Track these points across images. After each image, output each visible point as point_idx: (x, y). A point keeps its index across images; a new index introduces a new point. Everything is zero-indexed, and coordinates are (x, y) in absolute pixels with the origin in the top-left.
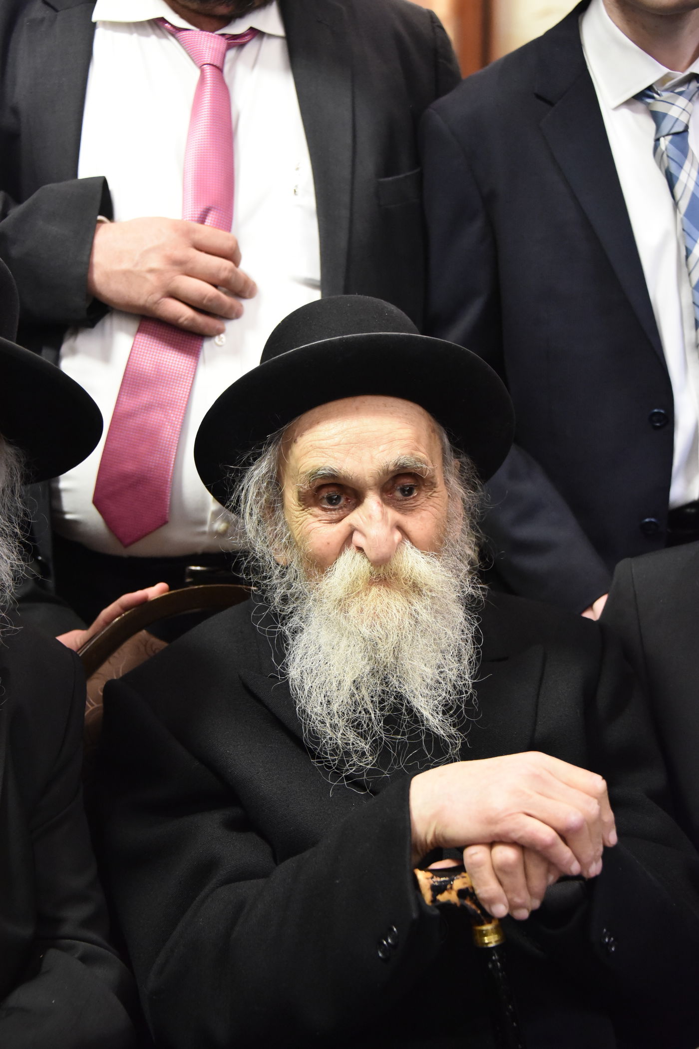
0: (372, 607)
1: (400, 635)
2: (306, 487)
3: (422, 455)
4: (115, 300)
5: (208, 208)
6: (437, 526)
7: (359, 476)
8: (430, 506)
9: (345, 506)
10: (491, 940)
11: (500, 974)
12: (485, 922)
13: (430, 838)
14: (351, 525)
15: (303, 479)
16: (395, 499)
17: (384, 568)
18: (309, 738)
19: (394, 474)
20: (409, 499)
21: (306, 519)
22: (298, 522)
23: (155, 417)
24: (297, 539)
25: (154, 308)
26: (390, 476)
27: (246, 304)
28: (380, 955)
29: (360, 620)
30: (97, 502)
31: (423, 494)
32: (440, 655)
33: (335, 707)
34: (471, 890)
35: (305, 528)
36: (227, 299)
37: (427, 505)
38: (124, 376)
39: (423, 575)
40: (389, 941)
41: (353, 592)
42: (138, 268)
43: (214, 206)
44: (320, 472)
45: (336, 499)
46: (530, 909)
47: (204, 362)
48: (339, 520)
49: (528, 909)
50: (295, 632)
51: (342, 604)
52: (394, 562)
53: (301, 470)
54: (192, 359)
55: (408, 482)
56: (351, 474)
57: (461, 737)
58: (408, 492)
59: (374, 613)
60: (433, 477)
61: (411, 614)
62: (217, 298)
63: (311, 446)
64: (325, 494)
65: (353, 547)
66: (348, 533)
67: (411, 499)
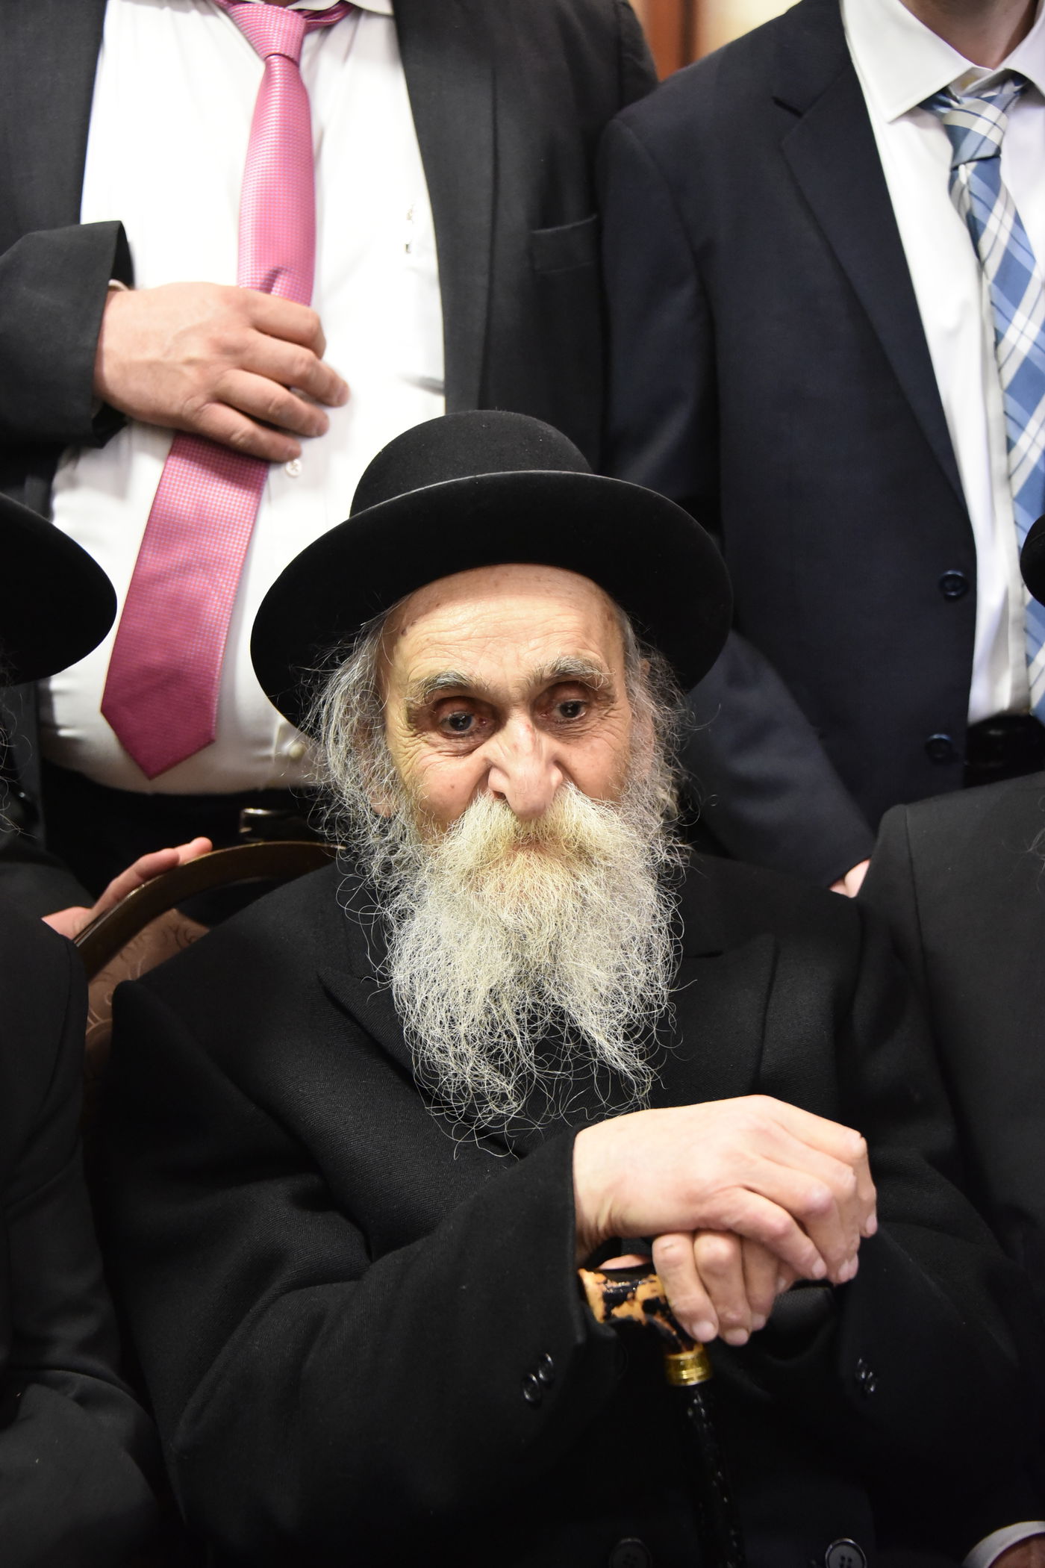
0: (517, 883)
1: (559, 924)
2: (419, 702)
3: (594, 655)
4: (136, 406)
5: (275, 269)
6: (615, 761)
7: (499, 686)
8: (606, 730)
9: (478, 731)
10: (692, 1375)
11: (705, 1426)
12: (683, 1348)
13: (602, 1223)
14: (486, 760)
15: (415, 690)
16: (553, 721)
17: (536, 824)
18: (423, 1074)
19: (551, 684)
20: (574, 721)
21: (419, 749)
22: (407, 753)
23: (195, 584)
24: (406, 779)
25: (194, 418)
26: (545, 686)
27: (333, 415)
28: (527, 1397)
29: (499, 902)
30: (107, 710)
31: (594, 713)
32: (620, 952)
33: (462, 1029)
34: (663, 1302)
35: (417, 763)
36: (304, 407)
37: (601, 730)
38: (149, 521)
39: (594, 834)
40: (541, 1376)
41: (489, 860)
42: (170, 358)
43: (285, 267)
44: (441, 680)
45: (464, 721)
46: (750, 1330)
47: (270, 499)
48: (469, 752)
49: (747, 1330)
50: (402, 915)
51: (472, 878)
52: (551, 815)
53: (413, 677)
54: (252, 496)
55: (572, 696)
56: (487, 683)
57: (651, 1072)
58: (571, 710)
59: (521, 891)
60: (609, 688)
61: (576, 893)
62: (289, 404)
63: (428, 640)
64: (447, 713)
65: (489, 792)
66: (482, 772)
67: (576, 720)
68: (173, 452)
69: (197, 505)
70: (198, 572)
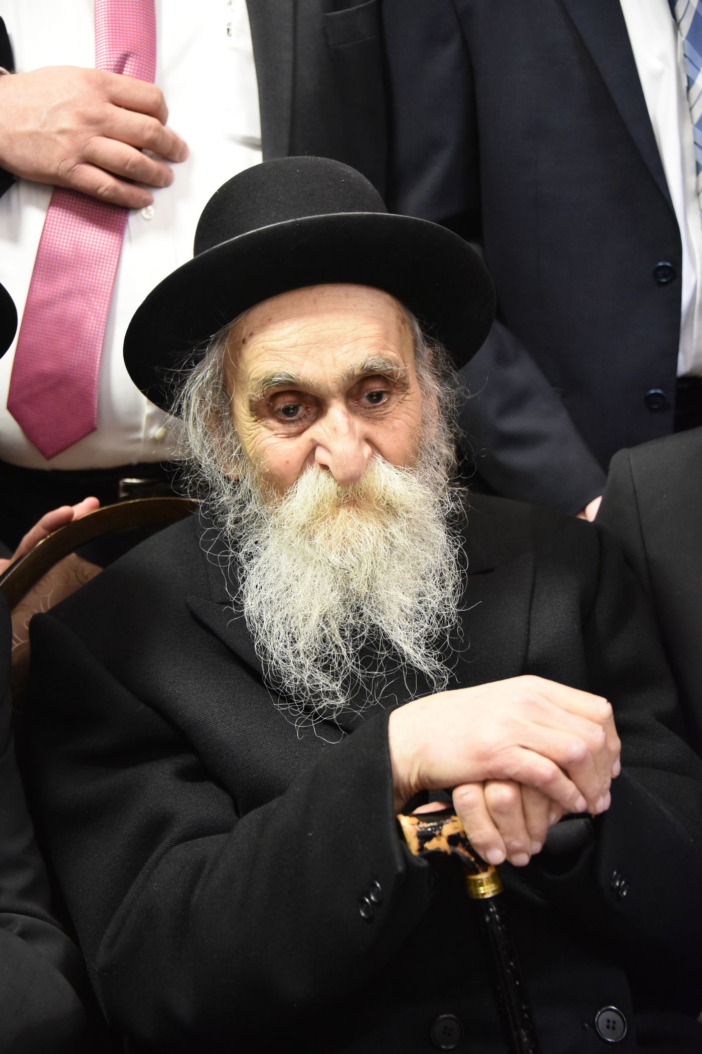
0: (340, 532)
1: (374, 562)
2: (259, 396)
3: (392, 354)
4: (21, 168)
5: (126, 53)
6: (412, 437)
7: (320, 382)
8: (404, 413)
9: (305, 416)
10: (487, 890)
11: (499, 928)
12: (480, 870)
13: (413, 780)
14: (312, 440)
15: (255, 387)
16: (362, 406)
17: (353, 488)
19: (359, 378)
20: (378, 406)
21: (260, 432)
22: (250, 435)
23: (76, 306)
24: (250, 455)
25: (67, 177)
26: (355, 381)
27: (177, 169)
28: (363, 914)
29: (328, 547)
30: (12, 407)
31: (394, 398)
32: (421, 582)
33: (300, 645)
34: (462, 836)
35: (259, 443)
36: (153, 164)
37: (400, 412)
38: (37, 258)
39: (398, 493)
40: (372, 898)
41: (318, 515)
42: (46, 129)
43: (132, 51)
44: (276, 379)
45: (293, 409)
46: (531, 854)
47: (130, 239)
48: (299, 433)
49: (528, 854)
50: (250, 557)
51: (307, 531)
52: (364, 480)
53: (253, 376)
54: (116, 236)
55: (377, 386)
56: (311, 381)
57: (448, 671)
58: (376, 397)
59: (344, 538)
60: (405, 378)
61: (386, 538)
62: (142, 163)
63: (263, 347)
64: (281, 404)
65: (316, 465)
66: (309, 450)
67: (380, 405)
68: (52, 204)
69: (74, 245)
70: (78, 297)
